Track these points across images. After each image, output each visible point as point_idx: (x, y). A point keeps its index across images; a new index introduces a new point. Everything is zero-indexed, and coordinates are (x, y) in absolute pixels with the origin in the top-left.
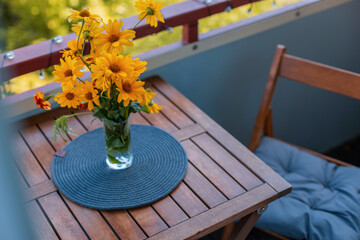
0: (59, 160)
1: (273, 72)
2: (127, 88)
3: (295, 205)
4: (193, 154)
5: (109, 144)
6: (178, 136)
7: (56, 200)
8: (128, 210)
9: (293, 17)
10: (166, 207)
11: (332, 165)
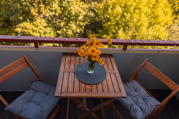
0: (79, 65)
1: (142, 65)
2: (95, 57)
3: (131, 100)
4: (108, 77)
5: (89, 67)
6: (107, 71)
7: (73, 74)
8: (86, 84)
9: (156, 53)
10: (94, 87)
11: (148, 95)
